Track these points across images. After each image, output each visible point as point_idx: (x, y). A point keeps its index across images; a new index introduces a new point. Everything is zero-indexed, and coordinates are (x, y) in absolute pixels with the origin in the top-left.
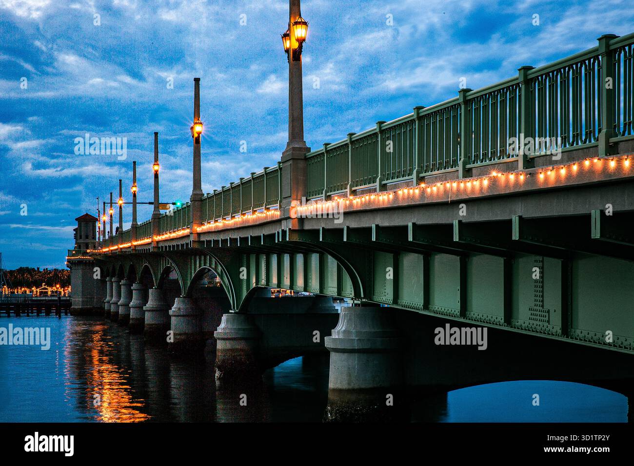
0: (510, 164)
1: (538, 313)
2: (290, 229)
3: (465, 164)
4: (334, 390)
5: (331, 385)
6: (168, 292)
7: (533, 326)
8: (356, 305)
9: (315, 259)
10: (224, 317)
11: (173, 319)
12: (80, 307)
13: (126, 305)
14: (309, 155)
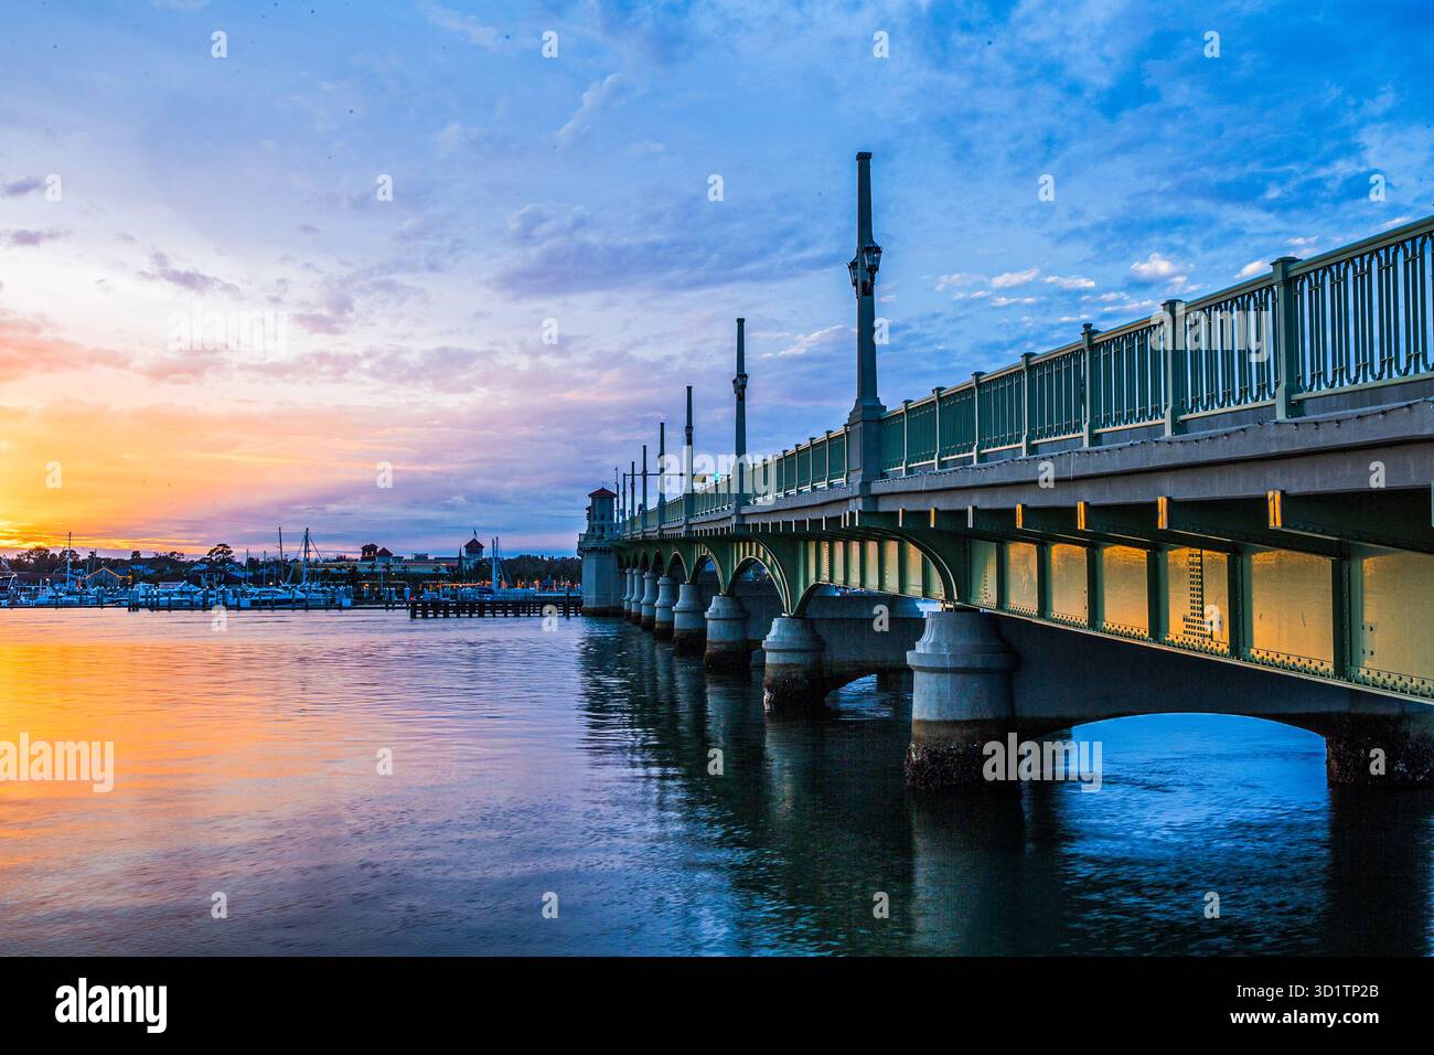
0: (1153, 428)
1: (1196, 624)
2: (859, 511)
3: (1091, 428)
4: (919, 722)
5: (915, 715)
6: (703, 588)
7: (1190, 643)
8: (947, 609)
9: (892, 548)
10: (776, 623)
11: (710, 622)
12: (593, 606)
13: (651, 604)
14: (883, 415)
